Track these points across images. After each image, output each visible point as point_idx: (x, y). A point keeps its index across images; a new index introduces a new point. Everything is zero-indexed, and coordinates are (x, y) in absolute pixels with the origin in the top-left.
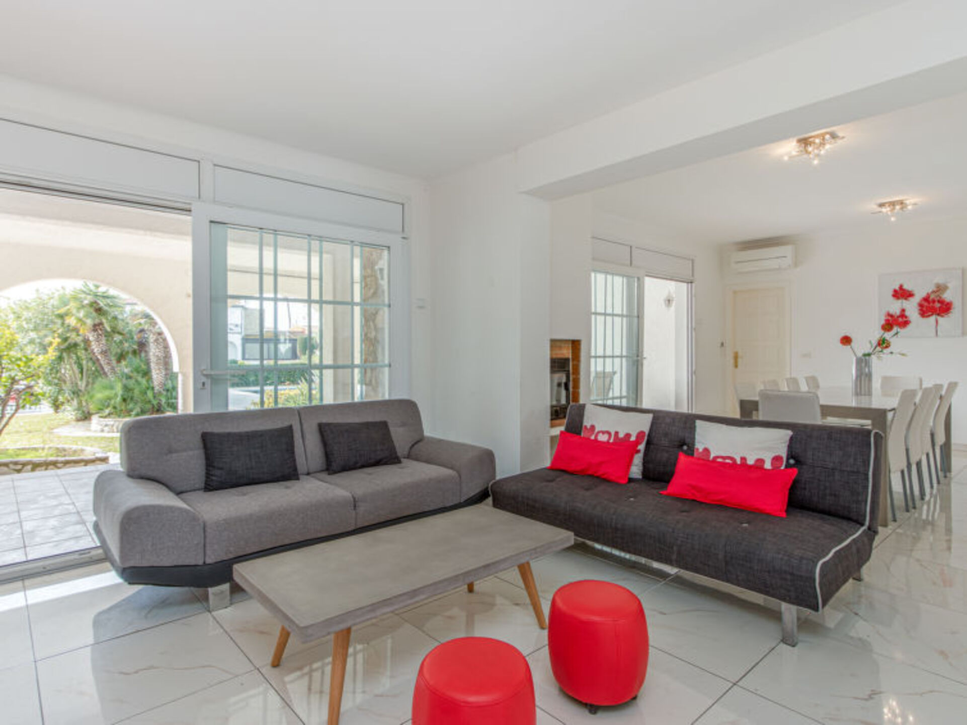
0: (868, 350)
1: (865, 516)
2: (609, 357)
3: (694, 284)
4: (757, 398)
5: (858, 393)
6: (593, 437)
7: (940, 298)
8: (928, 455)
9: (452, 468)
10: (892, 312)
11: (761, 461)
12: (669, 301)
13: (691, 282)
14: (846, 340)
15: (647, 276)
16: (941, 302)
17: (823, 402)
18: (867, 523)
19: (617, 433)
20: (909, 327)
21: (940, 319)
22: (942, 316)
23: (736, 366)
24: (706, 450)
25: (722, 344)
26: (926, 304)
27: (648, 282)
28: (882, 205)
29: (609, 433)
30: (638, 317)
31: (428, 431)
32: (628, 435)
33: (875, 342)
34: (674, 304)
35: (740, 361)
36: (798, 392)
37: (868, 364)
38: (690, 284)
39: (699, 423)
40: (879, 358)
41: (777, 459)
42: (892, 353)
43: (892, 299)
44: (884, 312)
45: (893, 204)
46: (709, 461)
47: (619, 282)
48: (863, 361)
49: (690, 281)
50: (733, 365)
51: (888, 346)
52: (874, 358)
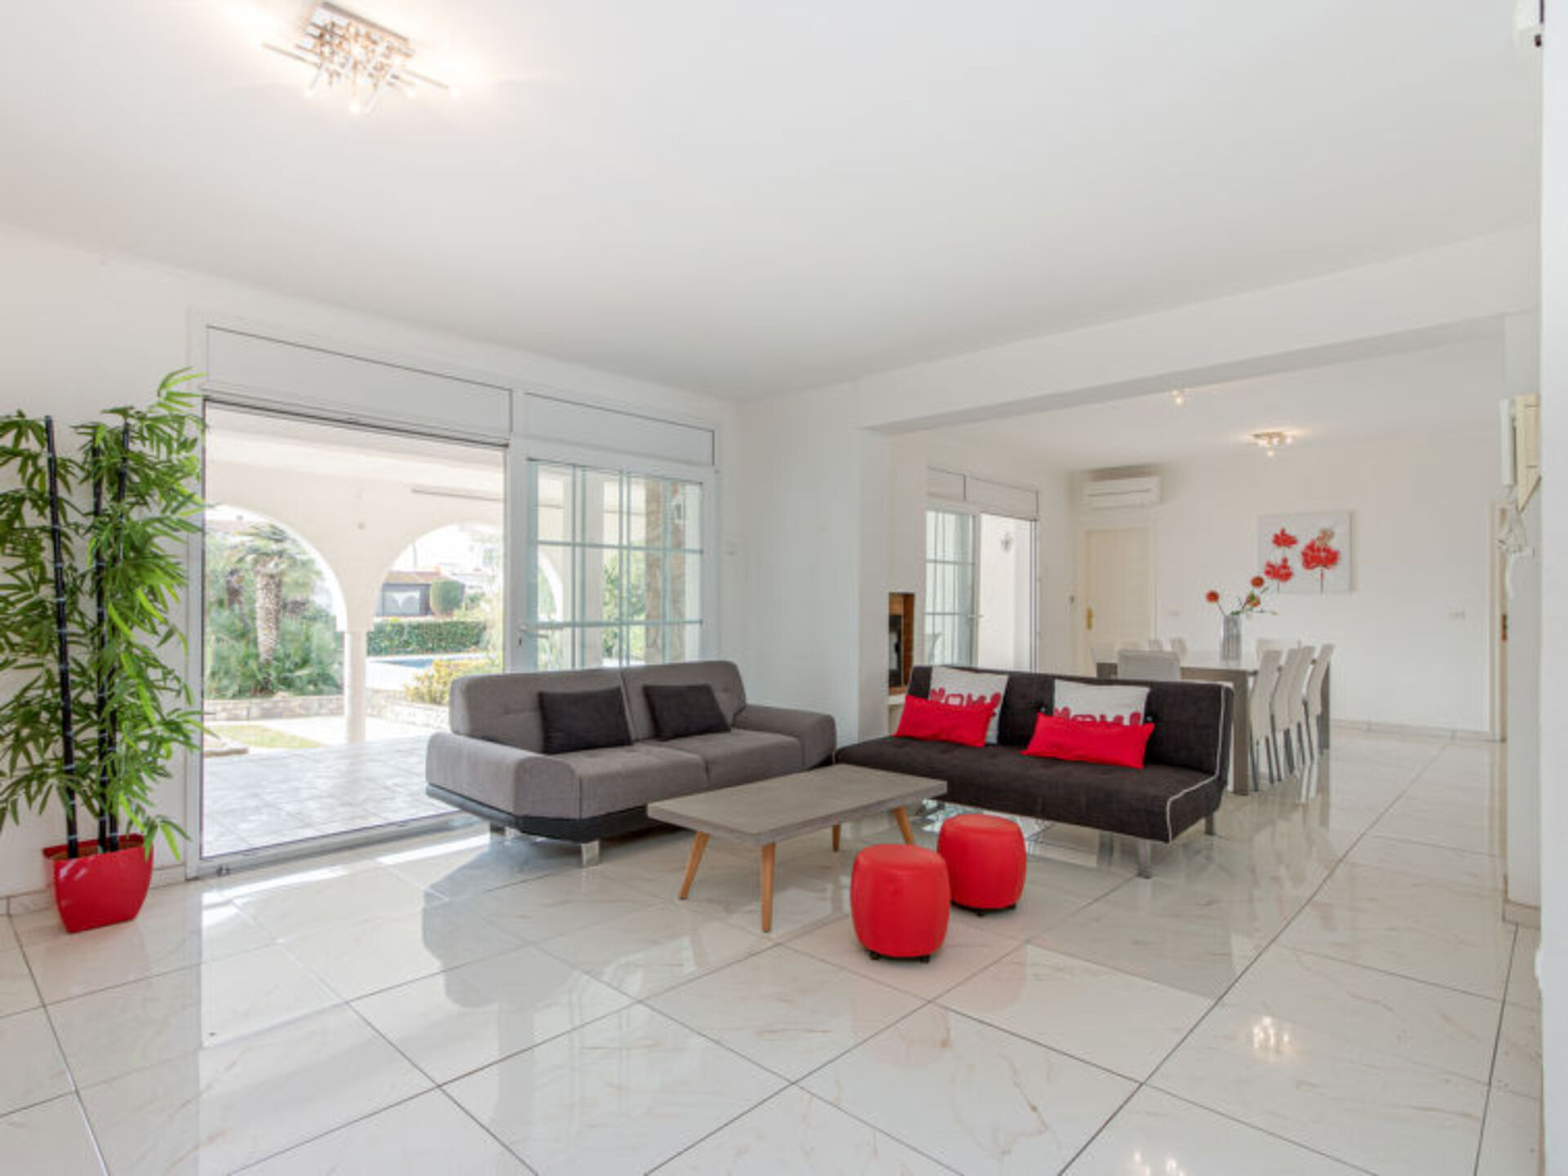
0: (1237, 608)
1: (1215, 767)
2: (939, 614)
3: (1038, 523)
4: (1114, 661)
5: (1225, 656)
6: (943, 701)
7: (1326, 545)
8: (1299, 726)
9: (790, 734)
10: (1272, 561)
11: (1119, 719)
12: (1006, 544)
13: (1035, 520)
14: (1213, 597)
15: (982, 512)
16: (1327, 550)
17: (1185, 664)
18: (1217, 772)
19: (970, 697)
20: (1293, 580)
21: (1326, 571)
22: (1328, 568)
23: (1089, 626)
24: (1066, 710)
25: (1072, 599)
26: (1310, 553)
27: (986, 520)
28: (1257, 436)
29: (961, 696)
30: (973, 564)
31: (753, 698)
32: (982, 698)
33: (1244, 600)
34: (1013, 547)
35: (1094, 620)
36: (1161, 651)
37: (1236, 624)
38: (1033, 523)
39: (1058, 684)
40: (1249, 617)
41: (1135, 716)
42: (1262, 612)
43: (1272, 546)
44: (1264, 562)
45: (1270, 436)
46: (1068, 720)
47: (951, 519)
48: (1232, 621)
49: (1032, 518)
50: (1084, 624)
51: (1258, 603)
52: (1243, 617)
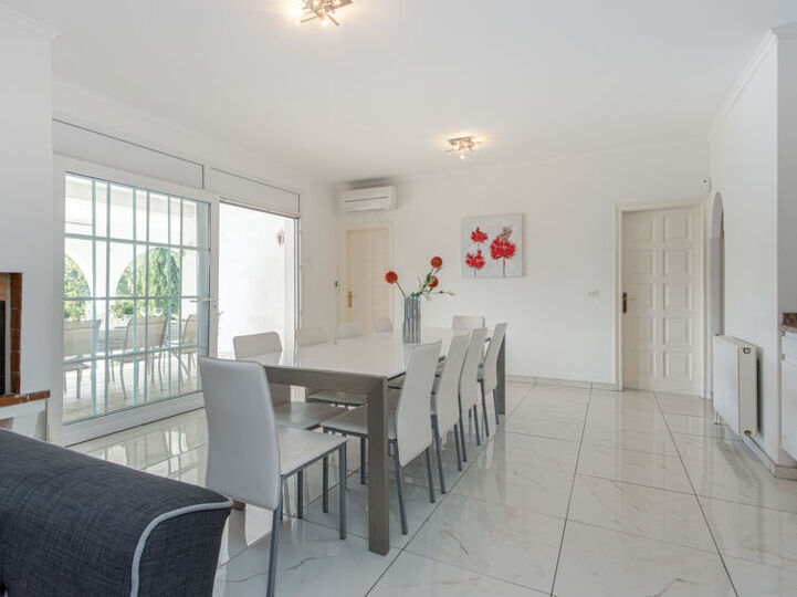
0: (416, 289)
3: (299, 221)
7: (507, 240)
10: (471, 253)
12: (280, 238)
13: (298, 218)
14: (392, 277)
15: (222, 201)
16: (507, 244)
20: (484, 268)
21: (506, 261)
22: (508, 258)
23: (350, 305)
25: (336, 284)
26: (496, 246)
30: (210, 250)
33: (423, 280)
34: (284, 241)
35: (354, 300)
37: (416, 305)
38: (296, 220)
40: (428, 298)
42: (441, 293)
43: (471, 241)
44: (465, 254)
45: (463, 142)
49: (295, 217)
50: (347, 304)
51: (435, 284)
52: (422, 298)
